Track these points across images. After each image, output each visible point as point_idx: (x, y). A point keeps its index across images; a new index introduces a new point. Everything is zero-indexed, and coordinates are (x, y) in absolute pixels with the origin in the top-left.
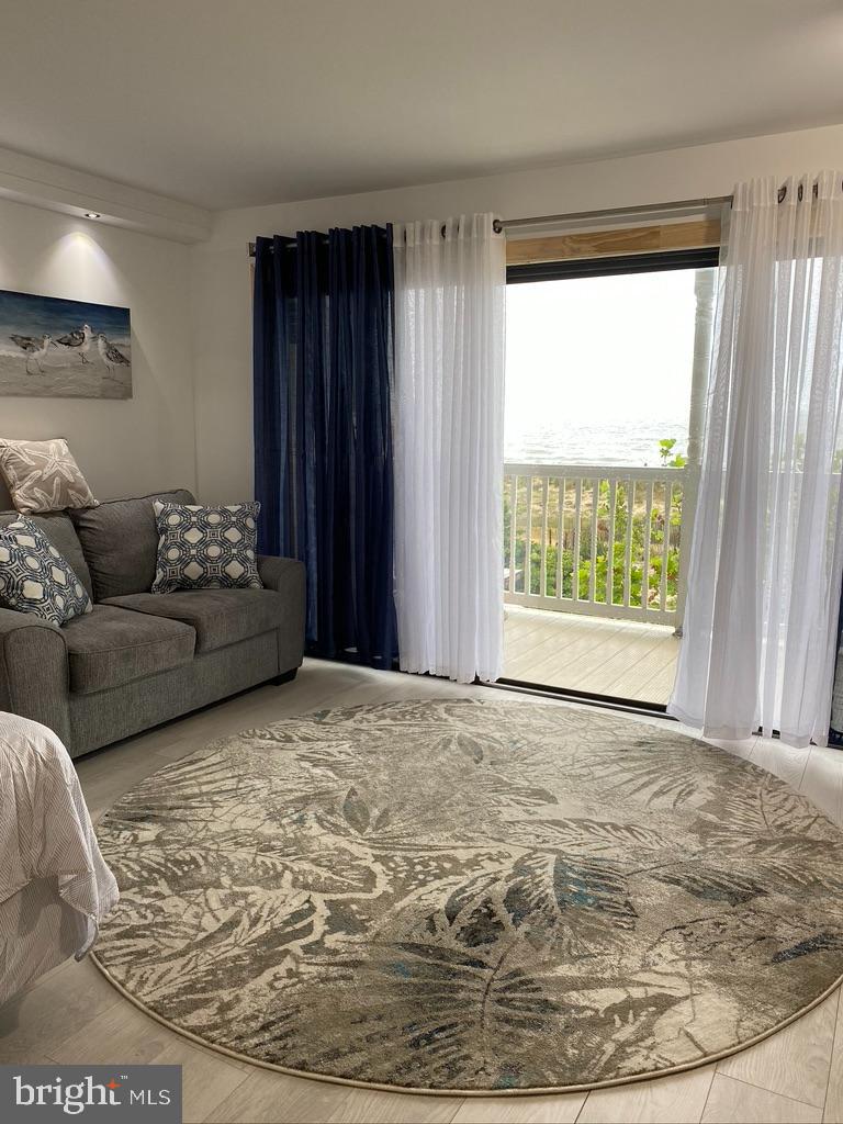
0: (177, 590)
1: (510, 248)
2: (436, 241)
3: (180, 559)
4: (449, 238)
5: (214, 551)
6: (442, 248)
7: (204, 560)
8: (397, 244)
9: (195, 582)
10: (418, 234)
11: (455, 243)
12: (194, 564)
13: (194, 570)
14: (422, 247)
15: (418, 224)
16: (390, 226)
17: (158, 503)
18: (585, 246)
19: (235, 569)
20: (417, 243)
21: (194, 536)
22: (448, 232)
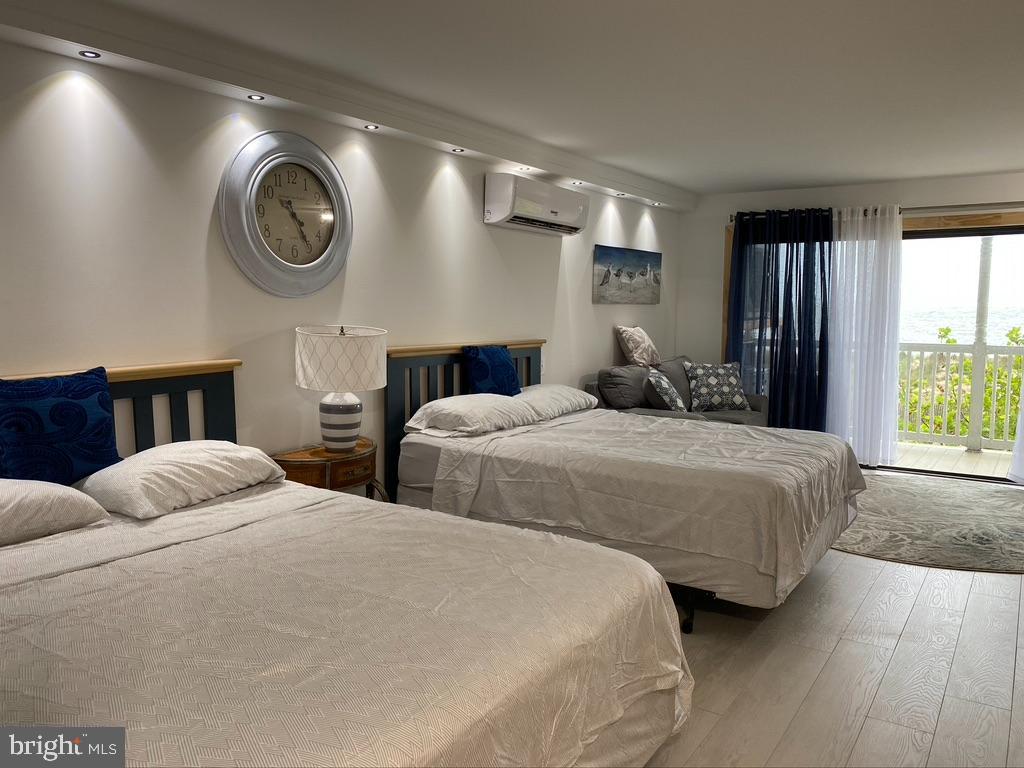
0: (705, 411)
1: (905, 222)
2: (861, 218)
3: (708, 393)
4: (869, 217)
5: (726, 389)
6: (865, 222)
7: (722, 394)
8: (835, 219)
9: (716, 406)
10: (849, 213)
11: (875, 220)
12: (716, 396)
13: (716, 399)
14: (852, 221)
15: (850, 209)
16: (831, 209)
17: (686, 363)
18: (952, 222)
19: (738, 399)
20: (849, 218)
21: (713, 381)
22: (870, 213)
